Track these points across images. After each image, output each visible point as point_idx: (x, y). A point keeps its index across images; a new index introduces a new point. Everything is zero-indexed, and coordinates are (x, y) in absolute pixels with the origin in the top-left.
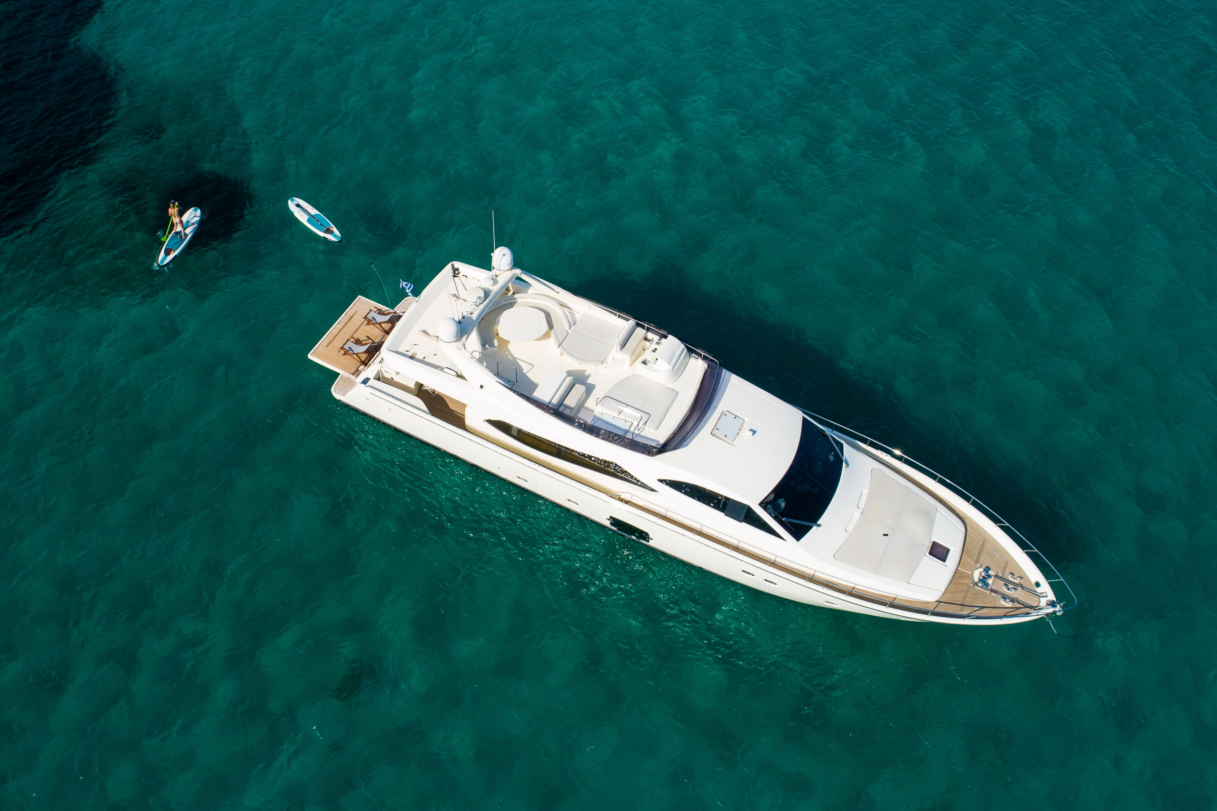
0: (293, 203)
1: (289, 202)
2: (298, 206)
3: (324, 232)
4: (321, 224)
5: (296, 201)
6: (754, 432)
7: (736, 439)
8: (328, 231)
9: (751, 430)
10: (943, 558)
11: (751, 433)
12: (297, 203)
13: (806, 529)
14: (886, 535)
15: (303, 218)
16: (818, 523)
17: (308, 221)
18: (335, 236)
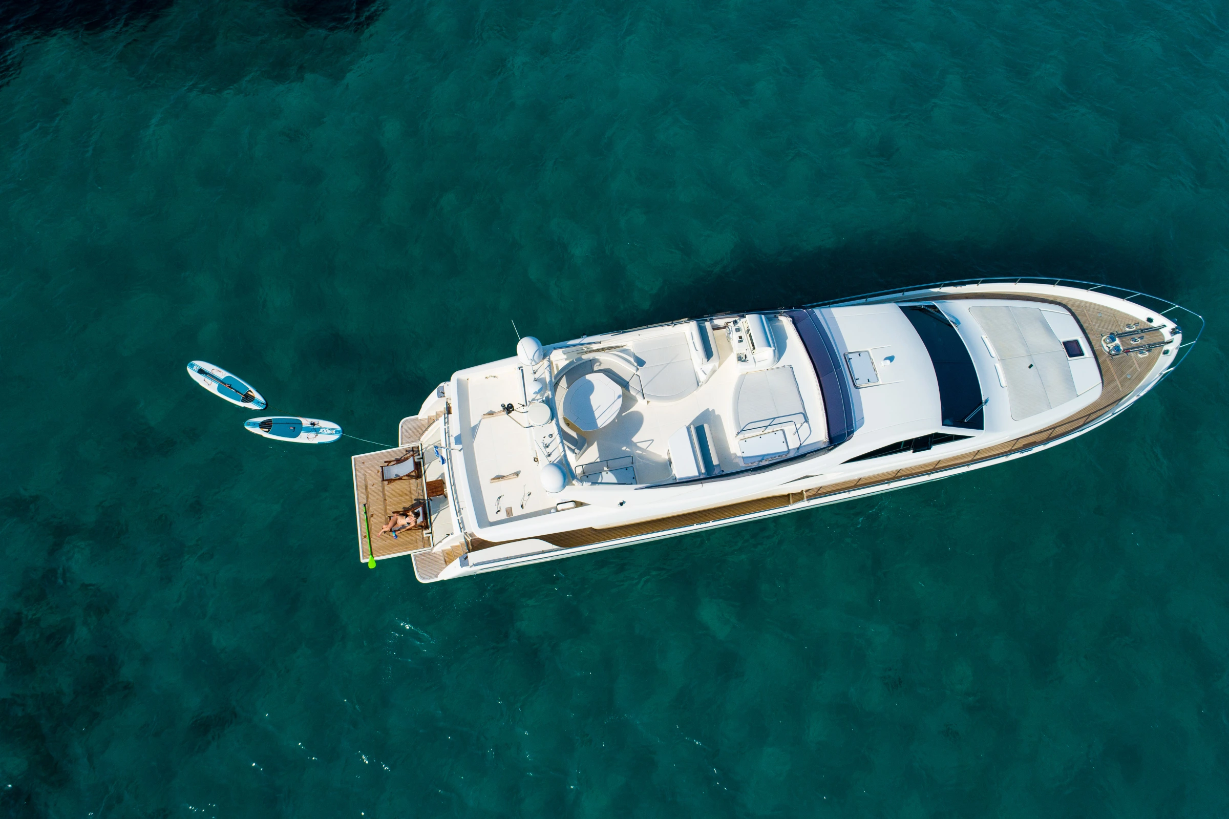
0: (194, 370)
1: (189, 370)
2: (201, 371)
3: (243, 401)
4: (237, 391)
5: (197, 366)
6: (891, 359)
7: (878, 375)
8: (248, 398)
9: (886, 359)
10: (1079, 353)
11: (888, 361)
12: (198, 368)
13: (980, 415)
14: (1031, 366)
15: (212, 388)
16: (983, 399)
17: (219, 390)
18: (258, 403)
